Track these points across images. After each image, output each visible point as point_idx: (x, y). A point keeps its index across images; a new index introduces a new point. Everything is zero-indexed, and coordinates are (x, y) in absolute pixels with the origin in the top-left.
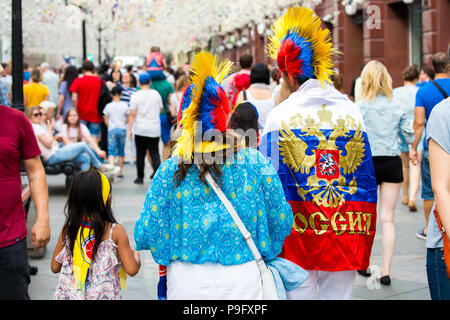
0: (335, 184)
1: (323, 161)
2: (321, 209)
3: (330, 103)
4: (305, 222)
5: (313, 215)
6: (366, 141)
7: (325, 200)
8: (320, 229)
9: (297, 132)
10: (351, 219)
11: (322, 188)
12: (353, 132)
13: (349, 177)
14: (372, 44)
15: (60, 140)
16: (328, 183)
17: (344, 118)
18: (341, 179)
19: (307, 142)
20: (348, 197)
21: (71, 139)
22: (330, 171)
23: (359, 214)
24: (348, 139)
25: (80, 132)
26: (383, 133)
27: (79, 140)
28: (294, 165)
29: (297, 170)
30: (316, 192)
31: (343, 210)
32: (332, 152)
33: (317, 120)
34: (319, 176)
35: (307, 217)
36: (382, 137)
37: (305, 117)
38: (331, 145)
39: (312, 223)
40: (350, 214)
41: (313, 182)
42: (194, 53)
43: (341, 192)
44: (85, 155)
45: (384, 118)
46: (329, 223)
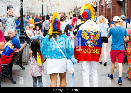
0: (93, 43)
1: (91, 37)
2: (90, 48)
3: (93, 25)
4: (86, 51)
5: (88, 49)
6: (100, 34)
7: (91, 46)
8: (89, 52)
9: (86, 31)
10: (95, 50)
11: (90, 43)
12: (98, 32)
13: (96, 41)
14: (113, 11)
15: (34, 34)
16: (92, 42)
17: (96, 28)
18: (94, 41)
19: (88, 33)
20: (95, 45)
21: (37, 34)
22: (92, 40)
23: (96, 49)
24: (97, 33)
25: (39, 32)
26: (104, 31)
27: (39, 34)
28: (85, 38)
29: (85, 39)
30: (89, 44)
31: (94, 48)
32: (93, 36)
33: (90, 29)
34: (90, 41)
35: (87, 49)
36: (103, 32)
37: (88, 28)
38: (93, 34)
39: (88, 51)
40: (95, 49)
41: (88, 42)
42: (70, 13)
43: (94, 44)
44: (40, 38)
45: (104, 28)
46: (91, 51)
